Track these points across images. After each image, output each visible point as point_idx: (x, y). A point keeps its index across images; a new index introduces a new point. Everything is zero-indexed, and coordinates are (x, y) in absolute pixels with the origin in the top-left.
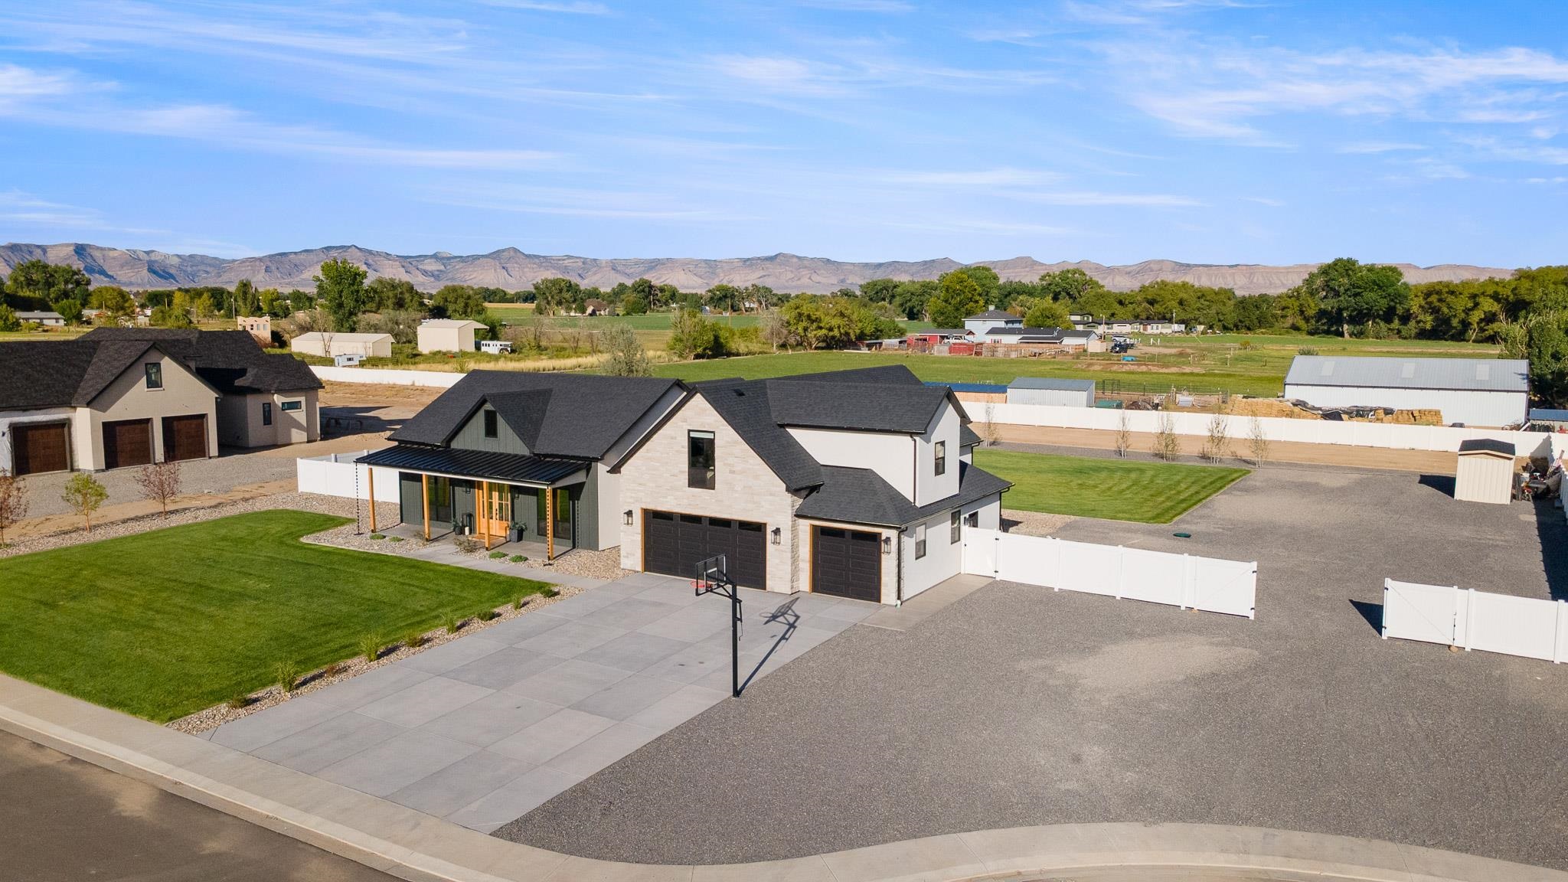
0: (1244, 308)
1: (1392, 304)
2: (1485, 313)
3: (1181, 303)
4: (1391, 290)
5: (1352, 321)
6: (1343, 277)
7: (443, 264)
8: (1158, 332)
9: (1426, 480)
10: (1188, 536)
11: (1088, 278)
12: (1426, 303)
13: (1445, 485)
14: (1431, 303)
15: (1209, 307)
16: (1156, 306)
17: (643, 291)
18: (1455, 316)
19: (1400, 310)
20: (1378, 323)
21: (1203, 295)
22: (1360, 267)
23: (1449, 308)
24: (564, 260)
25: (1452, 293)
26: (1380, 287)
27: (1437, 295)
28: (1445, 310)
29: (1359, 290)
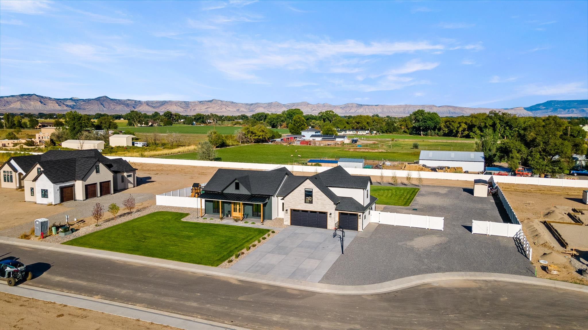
0: (388, 125)
1: (435, 125)
2: (463, 128)
3: (368, 123)
4: (435, 121)
5: (423, 130)
6: (420, 116)
7: (75, 102)
8: (362, 134)
9: (465, 190)
10: (416, 210)
11: (335, 114)
13: (471, 191)
14: (447, 125)
15: (377, 125)
16: (360, 124)
17: (168, 116)
18: (454, 129)
19: (438, 127)
20: (431, 131)
21: (375, 120)
22: (425, 113)
23: (453, 126)
24: (127, 101)
25: (453, 121)
26: (432, 120)
27: (449, 121)
28: (451, 127)
29: (426, 120)
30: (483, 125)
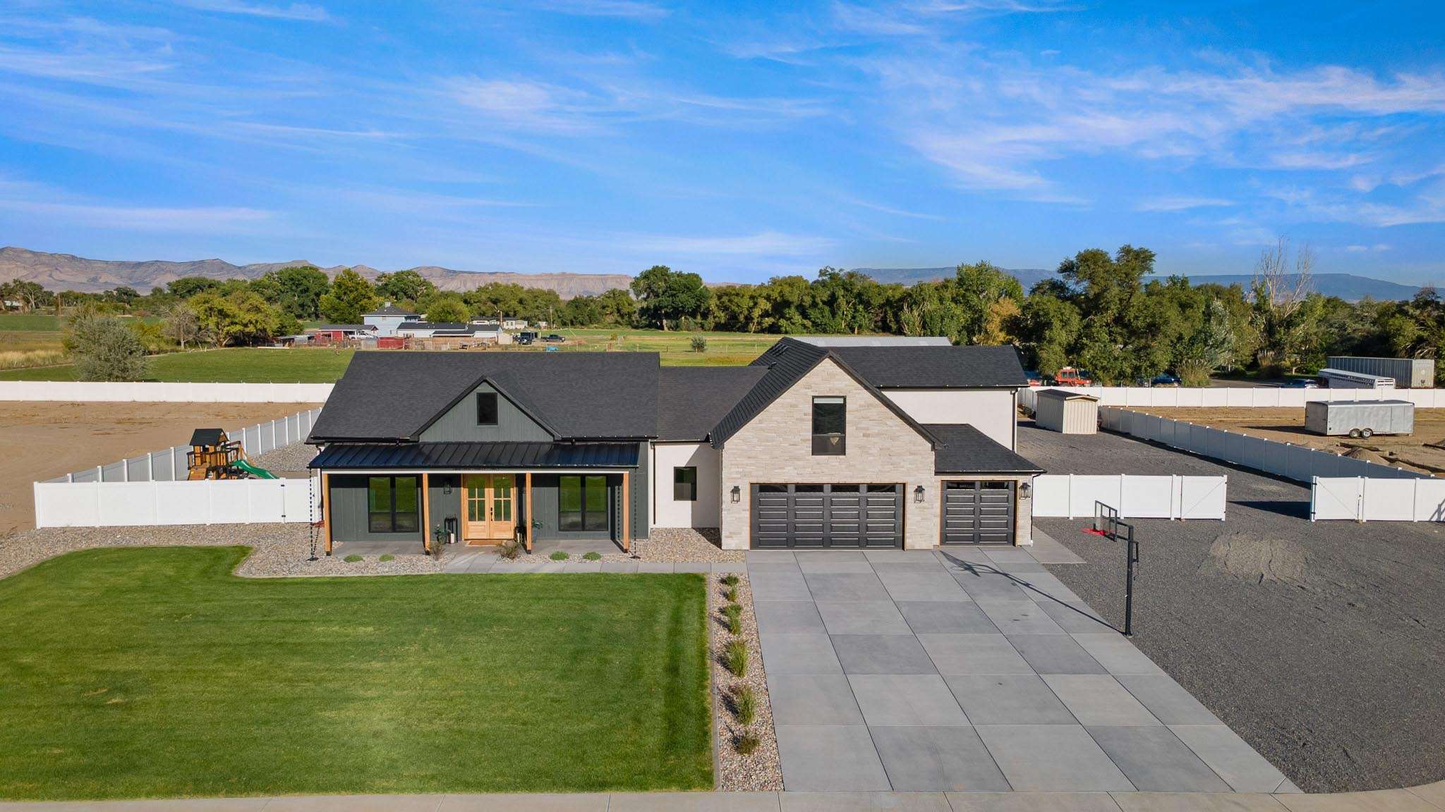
1: (698, 303)
2: (762, 310)
4: (696, 292)
5: (667, 316)
6: (661, 281)
12: (720, 303)
14: (724, 302)
18: (741, 313)
19: (703, 309)
20: (687, 319)
22: (672, 274)
23: (737, 306)
25: (737, 295)
26: (690, 290)
27: (727, 294)
28: (734, 308)
29: (675, 292)
30: (808, 300)
